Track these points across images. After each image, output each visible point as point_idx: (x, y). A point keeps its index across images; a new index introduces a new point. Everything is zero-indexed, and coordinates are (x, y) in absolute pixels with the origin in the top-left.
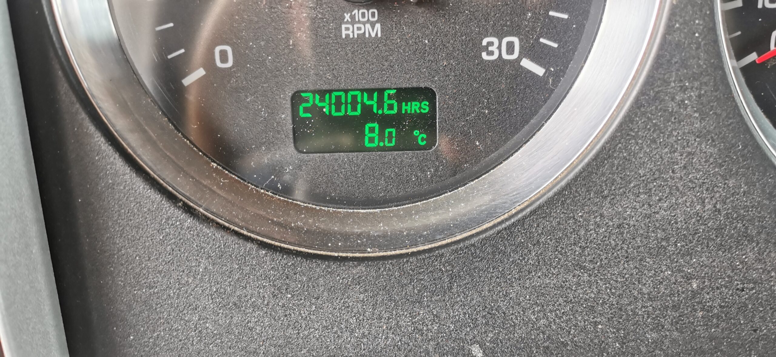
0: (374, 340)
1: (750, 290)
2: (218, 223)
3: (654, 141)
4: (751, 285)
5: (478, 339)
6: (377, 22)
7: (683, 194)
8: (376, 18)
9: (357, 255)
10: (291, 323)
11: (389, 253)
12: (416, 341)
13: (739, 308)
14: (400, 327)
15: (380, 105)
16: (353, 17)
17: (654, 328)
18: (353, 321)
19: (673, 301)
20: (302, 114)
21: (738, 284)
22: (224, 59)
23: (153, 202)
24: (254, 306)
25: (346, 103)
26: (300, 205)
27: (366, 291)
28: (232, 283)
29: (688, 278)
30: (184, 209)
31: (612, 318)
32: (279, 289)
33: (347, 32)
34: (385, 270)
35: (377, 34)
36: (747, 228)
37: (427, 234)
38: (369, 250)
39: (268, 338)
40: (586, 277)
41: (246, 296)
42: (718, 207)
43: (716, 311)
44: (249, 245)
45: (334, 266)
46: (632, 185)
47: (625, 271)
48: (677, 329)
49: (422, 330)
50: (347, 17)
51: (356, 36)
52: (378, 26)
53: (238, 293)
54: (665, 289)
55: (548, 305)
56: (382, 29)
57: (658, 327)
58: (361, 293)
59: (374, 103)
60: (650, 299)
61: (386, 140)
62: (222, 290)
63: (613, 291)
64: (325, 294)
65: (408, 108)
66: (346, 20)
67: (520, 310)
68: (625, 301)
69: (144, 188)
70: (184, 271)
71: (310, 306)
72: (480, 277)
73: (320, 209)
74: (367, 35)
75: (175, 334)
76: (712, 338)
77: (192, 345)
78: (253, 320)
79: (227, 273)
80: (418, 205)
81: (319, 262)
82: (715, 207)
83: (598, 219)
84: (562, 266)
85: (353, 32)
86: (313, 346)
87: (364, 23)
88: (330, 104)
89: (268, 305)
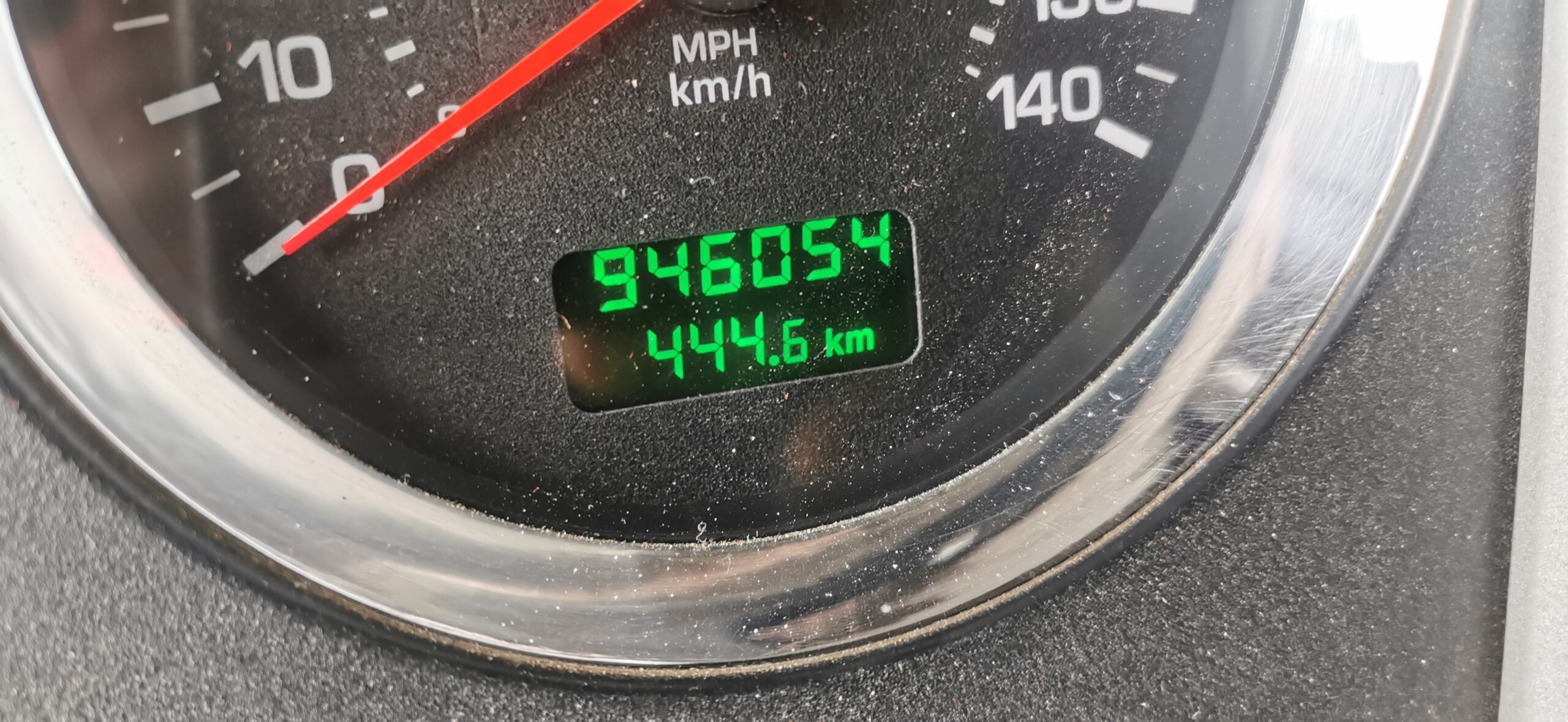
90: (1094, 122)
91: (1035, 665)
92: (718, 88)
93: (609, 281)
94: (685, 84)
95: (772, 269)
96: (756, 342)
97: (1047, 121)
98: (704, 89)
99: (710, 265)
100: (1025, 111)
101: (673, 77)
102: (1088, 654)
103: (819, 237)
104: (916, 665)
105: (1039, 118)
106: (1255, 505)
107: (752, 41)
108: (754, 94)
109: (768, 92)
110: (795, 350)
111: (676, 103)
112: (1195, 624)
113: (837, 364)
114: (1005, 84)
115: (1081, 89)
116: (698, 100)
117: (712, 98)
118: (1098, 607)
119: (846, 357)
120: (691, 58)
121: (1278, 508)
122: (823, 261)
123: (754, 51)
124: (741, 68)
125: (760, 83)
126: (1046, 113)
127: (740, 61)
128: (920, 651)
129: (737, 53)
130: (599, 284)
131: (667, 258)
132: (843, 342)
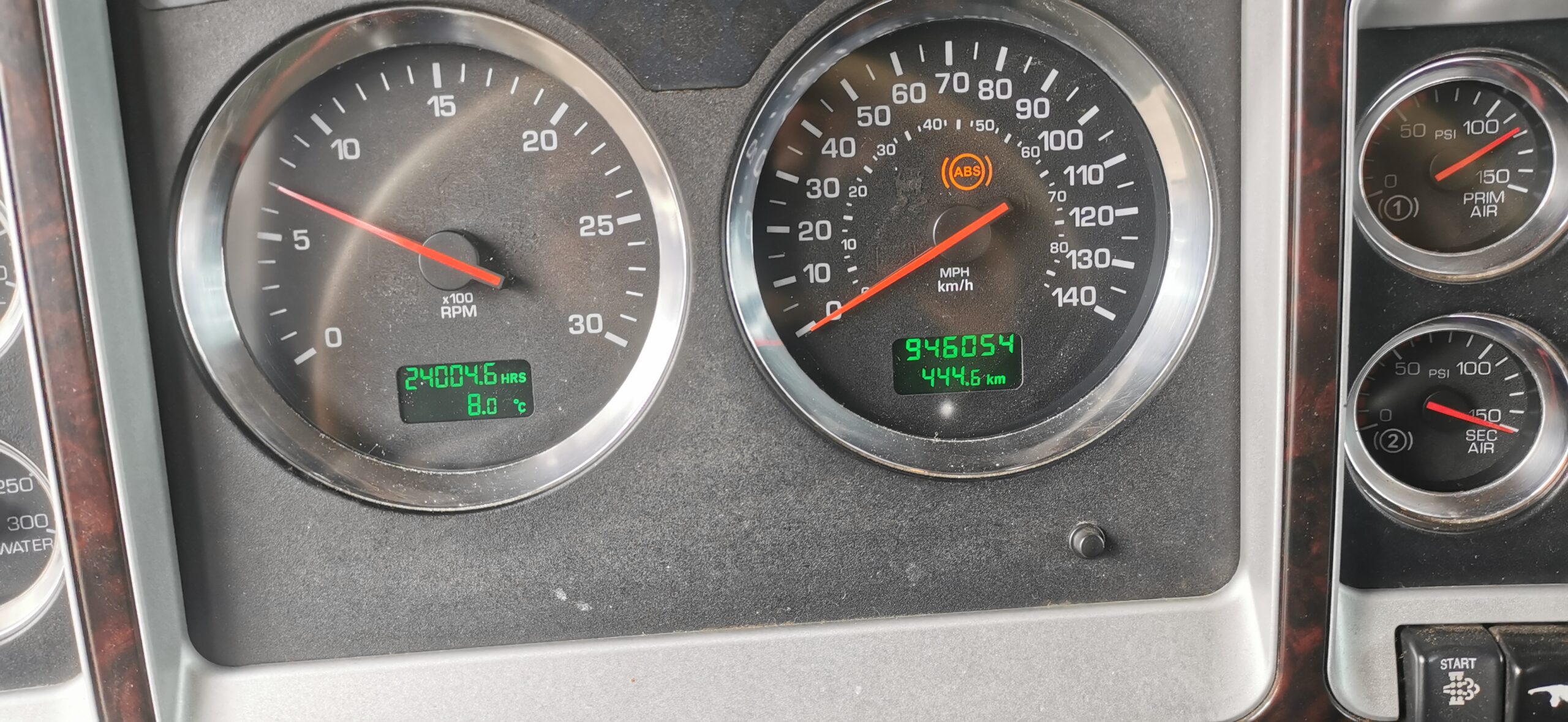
0: (467, 587)
1: (796, 529)
2: (324, 485)
3: (692, 402)
4: (796, 525)
5: (561, 582)
6: (472, 304)
7: (724, 447)
8: (472, 301)
9: (450, 509)
10: (391, 574)
11: (478, 507)
12: (505, 587)
13: (789, 546)
14: (490, 574)
15: (481, 378)
16: (451, 300)
17: (717, 567)
18: (447, 570)
19: (730, 541)
20: (408, 387)
21: (784, 524)
22: (333, 339)
23: (266, 468)
24: (357, 559)
25: (449, 376)
26: (402, 470)
27: (457, 541)
28: (337, 539)
29: (740, 520)
30: (294, 473)
31: (678, 558)
32: (379, 543)
33: (446, 313)
34: (473, 521)
35: (473, 314)
36: (783, 473)
37: (514, 490)
38: (460, 505)
39: (370, 590)
40: (651, 522)
41: (350, 550)
42: (755, 455)
43: (768, 549)
44: (352, 503)
45: (428, 519)
46: (680, 440)
47: (683, 516)
48: (737, 567)
49: (510, 576)
50: (446, 300)
51: (454, 316)
52: (474, 307)
53: (342, 547)
54: (721, 530)
55: (620, 549)
56: (477, 309)
57: (720, 566)
58: (453, 544)
59: (475, 375)
60: (709, 541)
61: (488, 409)
62: (328, 546)
63: (676, 534)
64: (421, 545)
65: (507, 379)
66: (444, 303)
67: (596, 554)
68: (688, 543)
69: (258, 456)
70: (293, 529)
71: (408, 558)
72: (558, 525)
73: (421, 473)
74: (464, 315)
75: (285, 588)
76: (770, 575)
77: (301, 598)
78: (357, 572)
79: (332, 529)
80: (510, 467)
81: (415, 516)
82: (753, 456)
83: (654, 470)
84: (629, 513)
85: (451, 313)
86: (412, 595)
87: (461, 305)
88: (434, 377)
89: (370, 557)
90: (1094, 306)
91: (1048, 489)
92: (954, 286)
93: (911, 350)
94: (943, 285)
95: (969, 351)
96: (961, 376)
97: (1075, 304)
98: (950, 287)
99: (947, 347)
100: (1066, 301)
101: (939, 282)
102: (1068, 488)
103: (987, 340)
104: (1005, 482)
105: (1072, 303)
106: (1133, 443)
107: (967, 272)
108: (967, 289)
109: (972, 289)
110: (975, 381)
111: (939, 291)
112: (1110, 484)
113: (991, 387)
114: (1059, 290)
115: (1088, 295)
116: (947, 290)
117: (952, 290)
118: (1073, 472)
119: (994, 385)
120: (946, 276)
121: (1142, 444)
122: (988, 349)
123: (968, 275)
124: (963, 281)
125: (969, 286)
126: (1075, 301)
127: (963, 278)
128: (1007, 478)
129: (962, 275)
130: (907, 351)
131: (932, 344)
132: (993, 380)
